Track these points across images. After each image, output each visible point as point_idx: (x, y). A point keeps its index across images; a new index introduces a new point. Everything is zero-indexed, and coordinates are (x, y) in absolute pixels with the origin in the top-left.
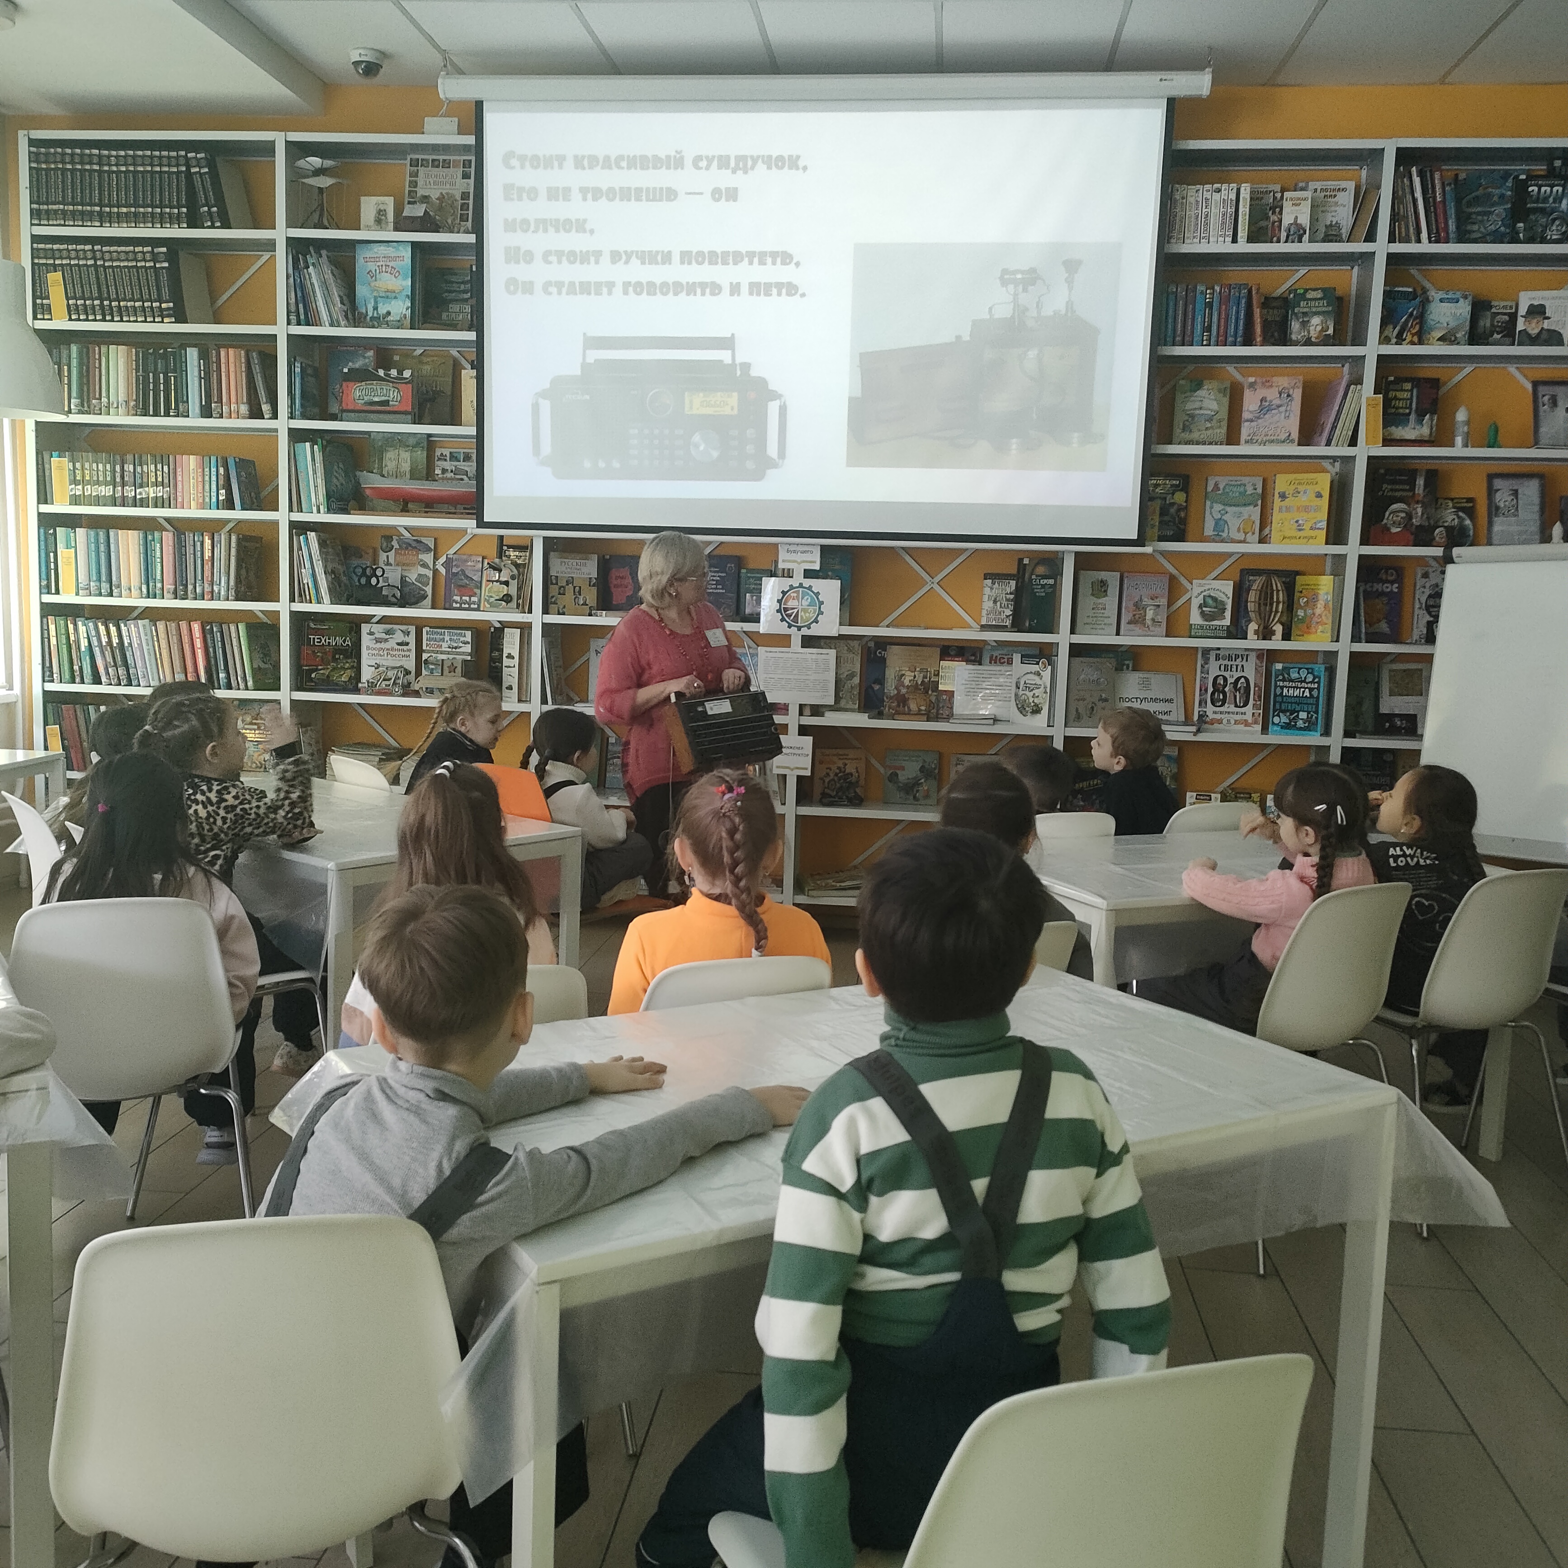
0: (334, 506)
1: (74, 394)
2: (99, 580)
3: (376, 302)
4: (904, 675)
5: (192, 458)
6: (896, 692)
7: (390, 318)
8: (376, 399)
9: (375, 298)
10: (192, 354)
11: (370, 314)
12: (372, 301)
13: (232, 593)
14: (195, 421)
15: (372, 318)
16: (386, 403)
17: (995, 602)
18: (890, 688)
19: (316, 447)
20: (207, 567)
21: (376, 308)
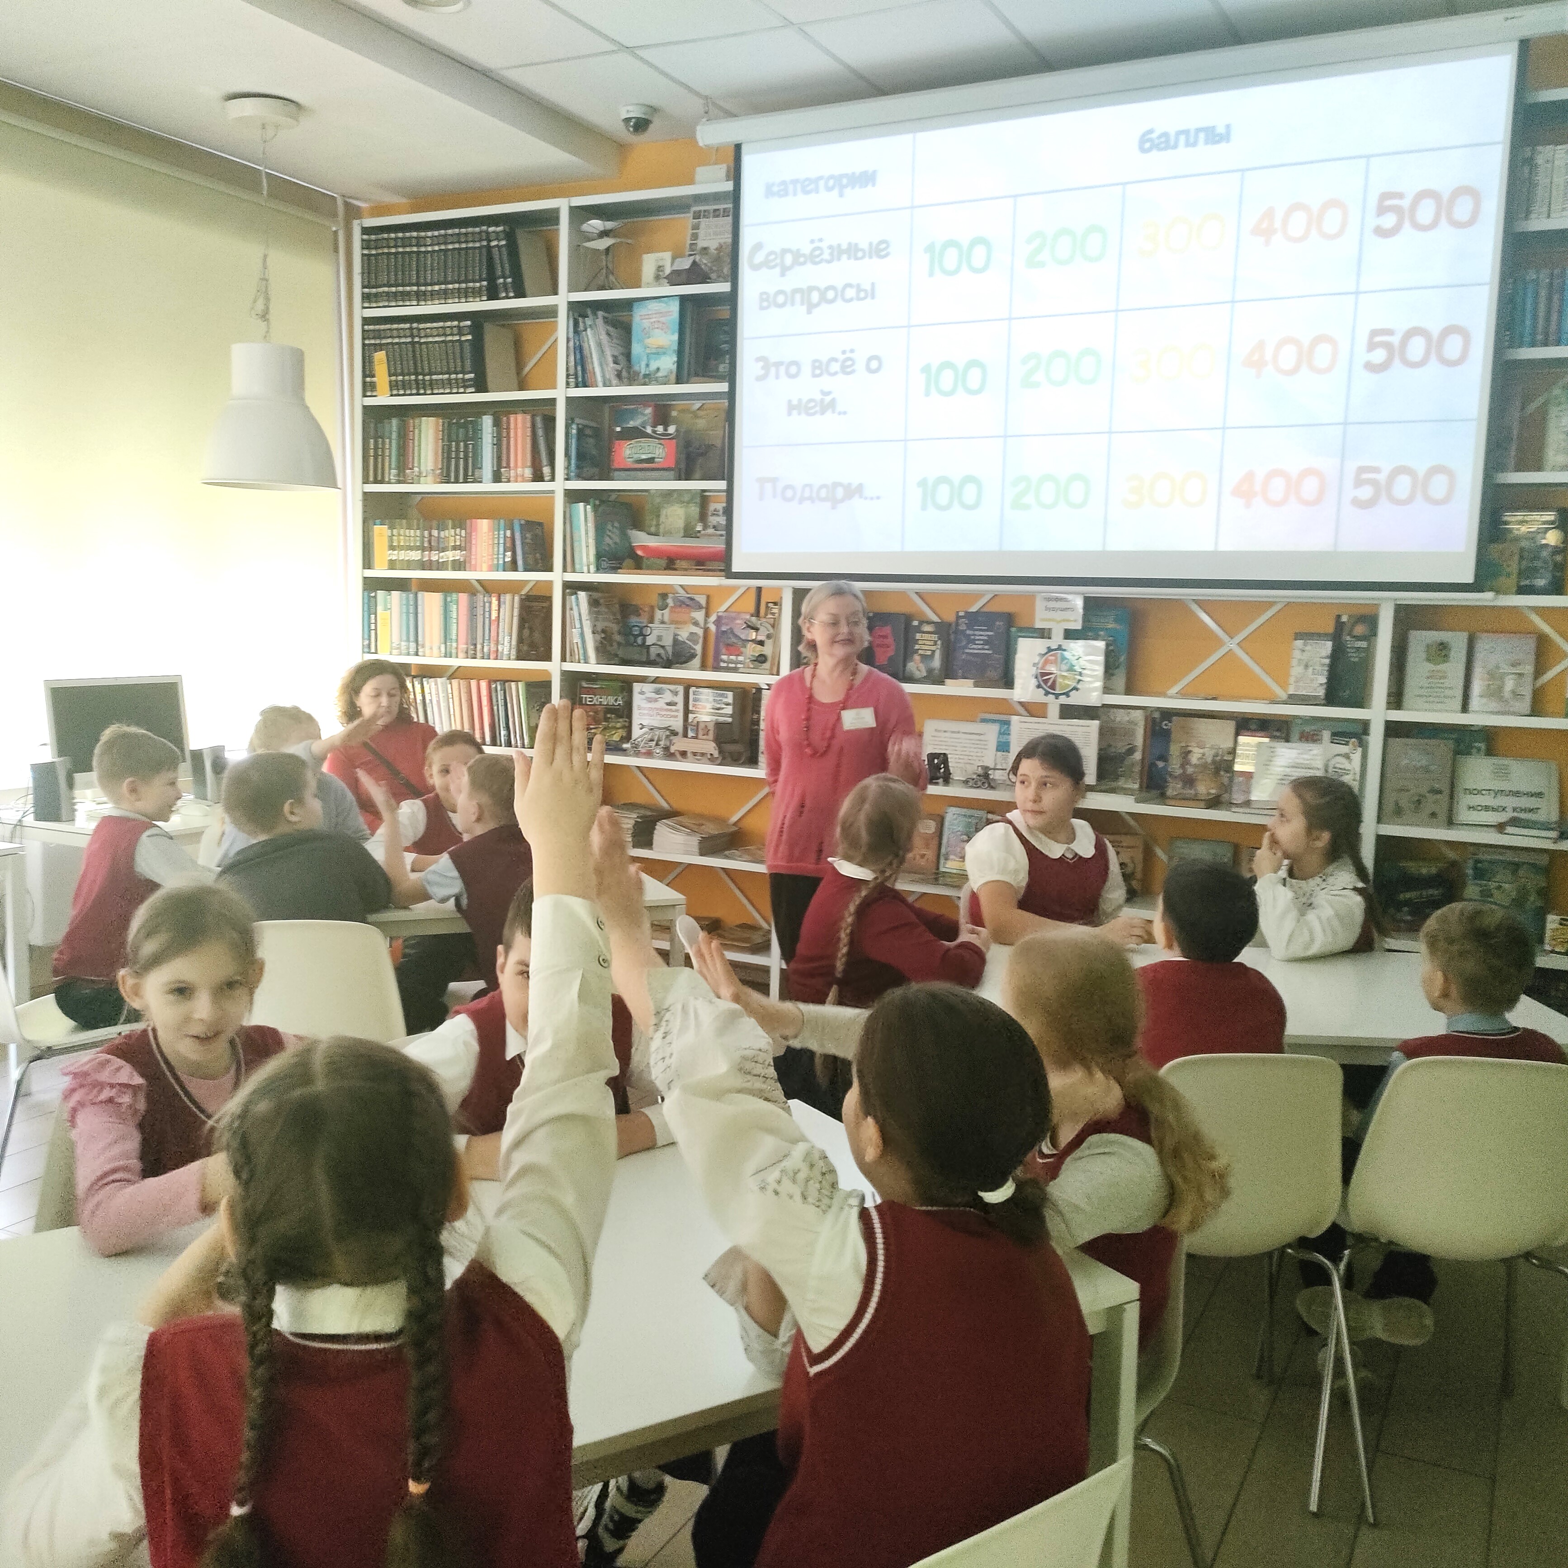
0: (604, 565)
1: (393, 466)
2: (408, 640)
3: (648, 360)
4: (1190, 752)
5: (485, 521)
6: (1181, 771)
7: (660, 374)
8: (644, 457)
9: (648, 355)
10: (487, 422)
11: (643, 372)
12: (645, 358)
13: (514, 652)
14: (487, 486)
15: (645, 376)
16: (651, 460)
17: (1306, 666)
18: (1175, 765)
19: (588, 507)
20: (494, 627)
21: (647, 365)
